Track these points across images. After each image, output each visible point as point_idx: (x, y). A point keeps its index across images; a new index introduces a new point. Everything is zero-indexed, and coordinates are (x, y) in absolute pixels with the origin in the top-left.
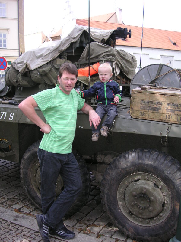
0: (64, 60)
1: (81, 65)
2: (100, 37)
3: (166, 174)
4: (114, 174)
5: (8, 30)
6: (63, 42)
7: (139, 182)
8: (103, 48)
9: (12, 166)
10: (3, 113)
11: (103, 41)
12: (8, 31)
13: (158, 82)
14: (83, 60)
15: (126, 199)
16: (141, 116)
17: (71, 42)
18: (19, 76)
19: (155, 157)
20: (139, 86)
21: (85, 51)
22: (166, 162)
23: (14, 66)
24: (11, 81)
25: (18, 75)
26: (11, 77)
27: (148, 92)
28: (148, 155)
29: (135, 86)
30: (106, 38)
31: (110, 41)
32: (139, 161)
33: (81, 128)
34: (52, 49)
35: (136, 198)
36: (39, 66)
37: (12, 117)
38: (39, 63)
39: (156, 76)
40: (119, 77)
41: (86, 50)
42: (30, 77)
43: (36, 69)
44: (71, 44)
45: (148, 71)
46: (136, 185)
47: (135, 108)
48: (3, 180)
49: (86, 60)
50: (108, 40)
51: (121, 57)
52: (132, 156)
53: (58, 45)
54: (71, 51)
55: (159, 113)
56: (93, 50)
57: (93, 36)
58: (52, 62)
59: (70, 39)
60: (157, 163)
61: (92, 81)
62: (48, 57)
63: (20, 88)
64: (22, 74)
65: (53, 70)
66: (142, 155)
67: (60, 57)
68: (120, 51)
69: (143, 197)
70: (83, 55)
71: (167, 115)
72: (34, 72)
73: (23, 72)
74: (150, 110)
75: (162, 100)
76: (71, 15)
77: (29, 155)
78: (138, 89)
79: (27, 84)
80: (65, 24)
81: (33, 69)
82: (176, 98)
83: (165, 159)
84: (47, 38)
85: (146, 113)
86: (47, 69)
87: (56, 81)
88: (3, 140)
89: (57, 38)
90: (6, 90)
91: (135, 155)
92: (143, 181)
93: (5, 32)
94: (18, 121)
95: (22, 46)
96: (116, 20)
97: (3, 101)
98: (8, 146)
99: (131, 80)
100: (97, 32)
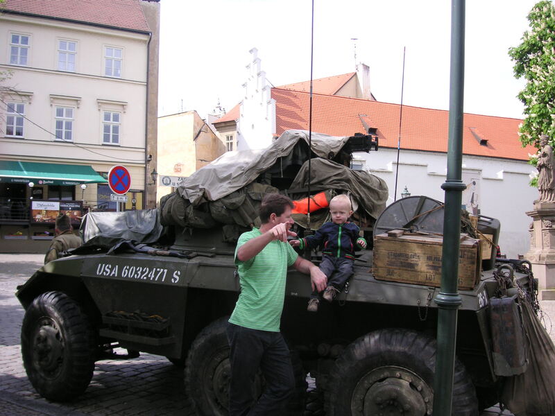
0: (266, 186)
1: (294, 194)
2: (326, 149)
3: (429, 366)
4: (346, 369)
5: (123, 105)
6: (265, 156)
7: (385, 382)
8: (330, 169)
9: (152, 376)
10: (160, 271)
11: (331, 156)
12: (124, 109)
13: (417, 225)
14: (298, 187)
15: (366, 410)
16: (389, 276)
17: (278, 156)
18: (190, 210)
19: (411, 340)
20: (387, 230)
22: (427, 348)
23: (182, 193)
24: (175, 218)
25: (188, 209)
26: (174, 210)
27: (399, 239)
28: (400, 337)
29: (381, 231)
30: (336, 151)
31: (342, 155)
32: (386, 347)
33: (294, 296)
34: (247, 167)
35: (382, 406)
36: (225, 194)
37: (178, 278)
38: (224, 190)
39: (415, 216)
40: (357, 216)
41: (303, 171)
42: (210, 212)
43: (220, 199)
44: (279, 159)
45: (402, 207)
46: (381, 386)
47: (380, 264)
48: (142, 397)
49: (303, 187)
50: (340, 153)
51: (361, 183)
52: (372, 341)
53: (257, 161)
54: (279, 171)
55: (416, 271)
56: (314, 171)
57: (315, 148)
58: (246, 188)
59: (277, 151)
60: (413, 348)
61: (313, 221)
62: (239, 180)
63: (188, 231)
64: (196, 206)
65: (249, 202)
66: (391, 337)
67: (259, 180)
68: (359, 174)
69: (393, 404)
70: (298, 180)
71: (428, 274)
72: (216, 204)
73: (198, 203)
74: (402, 266)
75: (419, 252)
76: (260, 78)
77: (203, 341)
78: (385, 235)
79: (203, 223)
80: (246, 98)
81: (214, 199)
82: (441, 249)
83: (427, 344)
84: (205, 124)
85: (396, 271)
86: (237, 200)
87: (253, 219)
88: (156, 318)
89: (227, 125)
90: (158, 233)
91: (380, 338)
92: (392, 380)
93: (117, 109)
94: (188, 284)
95: (151, 142)
96: (357, 90)
97: (159, 251)
98: (164, 327)
99: (376, 220)
100: (320, 141)
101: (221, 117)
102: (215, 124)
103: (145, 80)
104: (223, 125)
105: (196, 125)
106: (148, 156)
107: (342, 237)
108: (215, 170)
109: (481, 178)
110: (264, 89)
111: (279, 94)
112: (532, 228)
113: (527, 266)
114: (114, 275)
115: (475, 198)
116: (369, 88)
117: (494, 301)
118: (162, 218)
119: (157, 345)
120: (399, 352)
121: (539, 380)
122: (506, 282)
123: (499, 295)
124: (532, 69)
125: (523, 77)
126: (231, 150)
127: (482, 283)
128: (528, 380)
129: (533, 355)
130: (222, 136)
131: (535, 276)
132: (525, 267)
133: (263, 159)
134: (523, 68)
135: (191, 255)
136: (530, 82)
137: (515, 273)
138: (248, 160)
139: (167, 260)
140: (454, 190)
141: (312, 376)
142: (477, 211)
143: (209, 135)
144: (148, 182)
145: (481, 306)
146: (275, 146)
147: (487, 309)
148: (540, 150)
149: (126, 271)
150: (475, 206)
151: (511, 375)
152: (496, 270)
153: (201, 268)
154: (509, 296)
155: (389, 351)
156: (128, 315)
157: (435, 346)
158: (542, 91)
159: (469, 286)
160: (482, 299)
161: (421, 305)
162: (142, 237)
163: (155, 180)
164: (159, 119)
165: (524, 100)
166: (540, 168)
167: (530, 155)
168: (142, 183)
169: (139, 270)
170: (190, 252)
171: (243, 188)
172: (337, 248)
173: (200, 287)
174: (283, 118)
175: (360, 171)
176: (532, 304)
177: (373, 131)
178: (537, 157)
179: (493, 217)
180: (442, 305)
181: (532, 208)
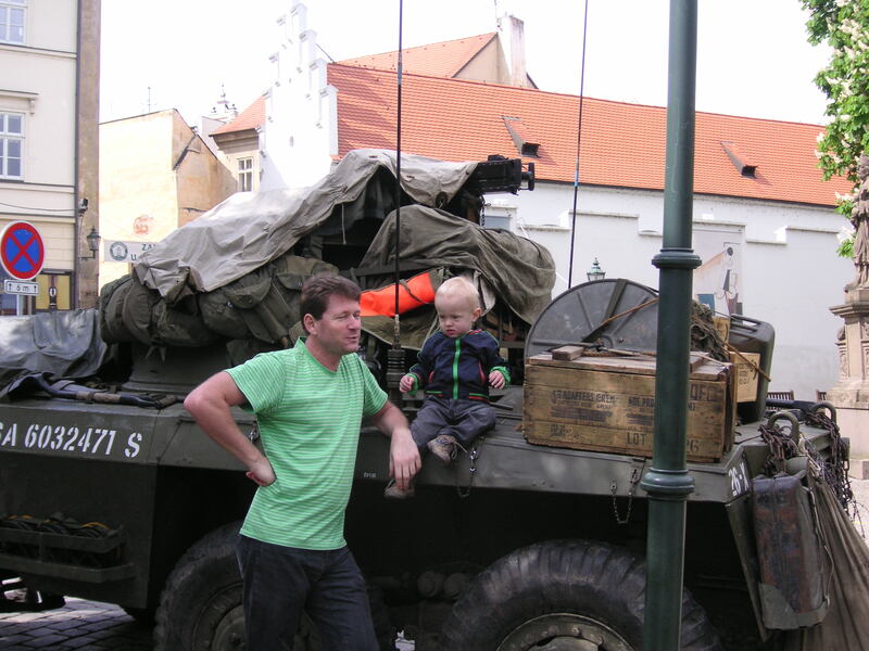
0: (313, 261)
1: (368, 277)
2: (432, 188)
3: (634, 612)
4: (473, 622)
5: (29, 100)
6: (309, 202)
7: (550, 646)
8: (440, 226)
10: (101, 434)
11: (441, 201)
12: (31, 107)
13: (611, 335)
14: (376, 262)
16: (555, 438)
17: (336, 202)
18: (160, 312)
19: (599, 562)
20: (550, 347)
21: (382, 234)
22: (631, 576)
23: (144, 276)
24: (131, 327)
25: (157, 308)
26: (128, 312)
27: (575, 364)
28: (577, 556)
29: (539, 348)
30: (451, 190)
31: (464, 200)
32: (551, 575)
33: (369, 479)
34: (273, 223)
36: (231, 278)
37: (137, 447)
38: (229, 270)
39: (606, 318)
40: (492, 320)
41: (387, 231)
42: (200, 313)
43: (220, 288)
44: (337, 208)
45: (580, 300)
47: (537, 414)
49: (386, 264)
50: (459, 194)
51: (501, 254)
52: (522, 566)
53: (293, 213)
54: (337, 232)
55: (607, 427)
56: (408, 231)
57: (410, 184)
58: (272, 266)
59: (333, 192)
60: (605, 578)
61: (406, 330)
62: (258, 250)
63: (157, 352)
64: (173, 303)
65: (279, 293)
66: (561, 557)
67: (298, 250)
68: (496, 236)
70: (376, 248)
71: (632, 432)
72: (214, 298)
73: (177, 297)
74: (581, 417)
75: (614, 389)
76: (306, 44)
77: (189, 573)
78: (546, 357)
79: (187, 337)
80: (277, 84)
81: (209, 288)
82: (651, 382)
83: (631, 568)
84: (195, 135)
85: (568, 427)
86: (256, 289)
87: (287, 329)
88: (95, 528)
89: (240, 138)
90: (97, 356)
91: (539, 559)
92: (564, 640)
93: (17, 108)
94: (159, 459)
95: (86, 173)
96: (498, 68)
97: (99, 394)
98: (113, 547)
99: (530, 326)
100: (420, 172)
101: (228, 122)
102: (215, 137)
103: (73, 48)
104: (232, 138)
105: (178, 139)
106: (81, 202)
107: (461, 360)
108: (209, 230)
109: (743, 242)
110: (313, 66)
111: (344, 77)
112: (843, 338)
113: (828, 413)
114: (9, 443)
115: (731, 281)
116: (523, 63)
117: (762, 483)
118: (104, 329)
119: (99, 581)
120: (576, 587)
121: (850, 635)
122: (785, 445)
123: (770, 471)
124: (843, 28)
125: (825, 41)
126: (249, 189)
127: (737, 449)
128: (829, 636)
129: (838, 587)
130: (230, 161)
131: (843, 434)
132: (822, 415)
133: (307, 207)
134: (825, 23)
135: (163, 401)
136: (839, 53)
137: (803, 428)
138: (276, 209)
139: (115, 412)
140: (676, 268)
141: (408, 637)
142: (736, 306)
143: (204, 159)
144: (83, 252)
145: (735, 494)
146: (331, 181)
147: (748, 499)
148: (858, 186)
149: (34, 434)
150: (731, 297)
151: (797, 627)
152: (765, 422)
153: (183, 426)
154: (791, 472)
155: (556, 584)
156: (39, 522)
157: (645, 573)
158: (862, 70)
159: (712, 455)
160: (737, 479)
161: (619, 493)
162: (66, 366)
163: (95, 250)
164: (101, 127)
165: (827, 88)
166: (858, 221)
167: (838, 196)
168: (69, 256)
169: (59, 433)
170: (163, 395)
171: (266, 266)
172: (451, 382)
173: (183, 464)
174: (353, 124)
175: (499, 231)
176: (838, 488)
177: (530, 149)
178: (852, 198)
179: (759, 319)
180: (656, 493)
181: (841, 300)
